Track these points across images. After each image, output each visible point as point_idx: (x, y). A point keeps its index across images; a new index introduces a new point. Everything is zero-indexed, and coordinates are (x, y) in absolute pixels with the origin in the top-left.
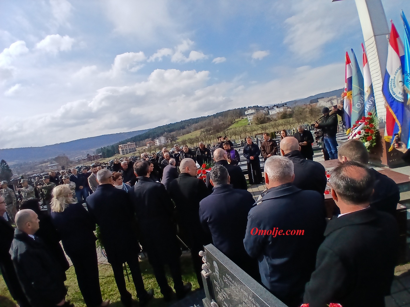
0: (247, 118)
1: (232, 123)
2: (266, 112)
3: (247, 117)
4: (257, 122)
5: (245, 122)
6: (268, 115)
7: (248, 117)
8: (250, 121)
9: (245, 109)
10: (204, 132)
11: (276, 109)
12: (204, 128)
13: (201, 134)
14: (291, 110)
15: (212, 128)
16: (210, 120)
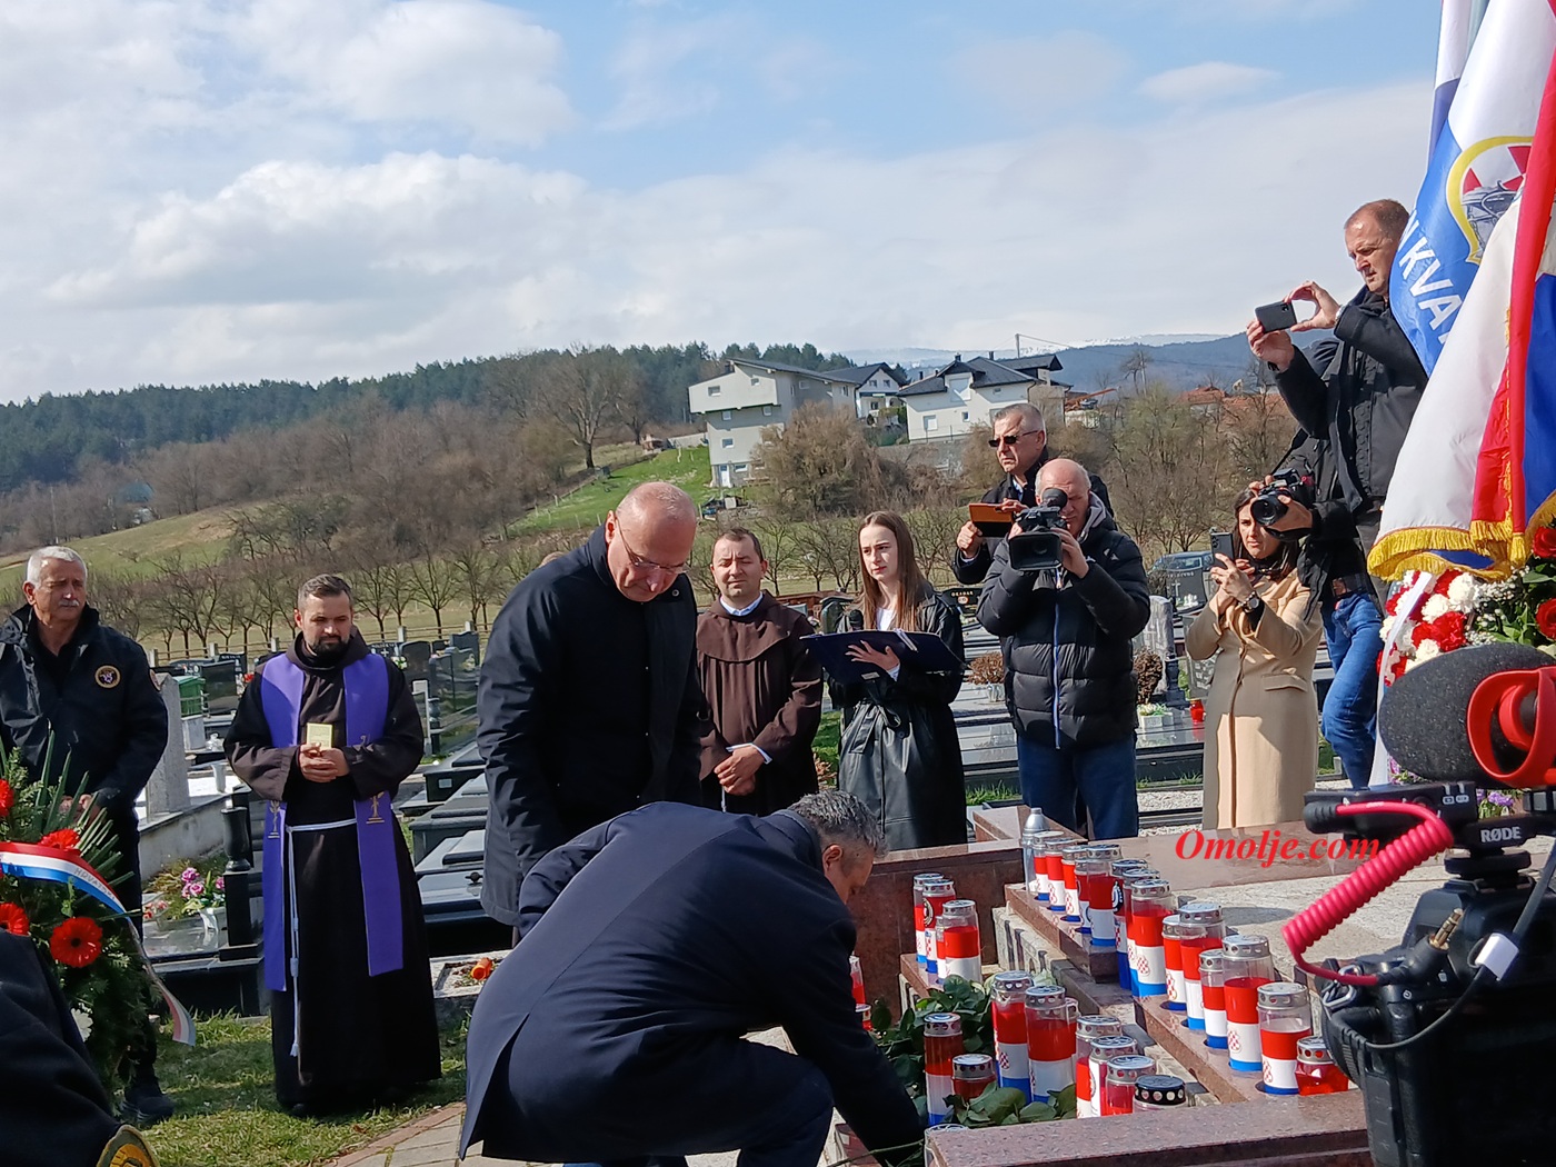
0: (703, 450)
1: (559, 481)
2: (875, 413)
3: (702, 435)
4: (790, 497)
6: (893, 443)
7: (715, 435)
8: (726, 475)
9: (693, 364)
10: (265, 532)
11: (967, 394)
12: (279, 493)
13: (239, 547)
14: (1092, 423)
15: (358, 502)
16: (343, 421)
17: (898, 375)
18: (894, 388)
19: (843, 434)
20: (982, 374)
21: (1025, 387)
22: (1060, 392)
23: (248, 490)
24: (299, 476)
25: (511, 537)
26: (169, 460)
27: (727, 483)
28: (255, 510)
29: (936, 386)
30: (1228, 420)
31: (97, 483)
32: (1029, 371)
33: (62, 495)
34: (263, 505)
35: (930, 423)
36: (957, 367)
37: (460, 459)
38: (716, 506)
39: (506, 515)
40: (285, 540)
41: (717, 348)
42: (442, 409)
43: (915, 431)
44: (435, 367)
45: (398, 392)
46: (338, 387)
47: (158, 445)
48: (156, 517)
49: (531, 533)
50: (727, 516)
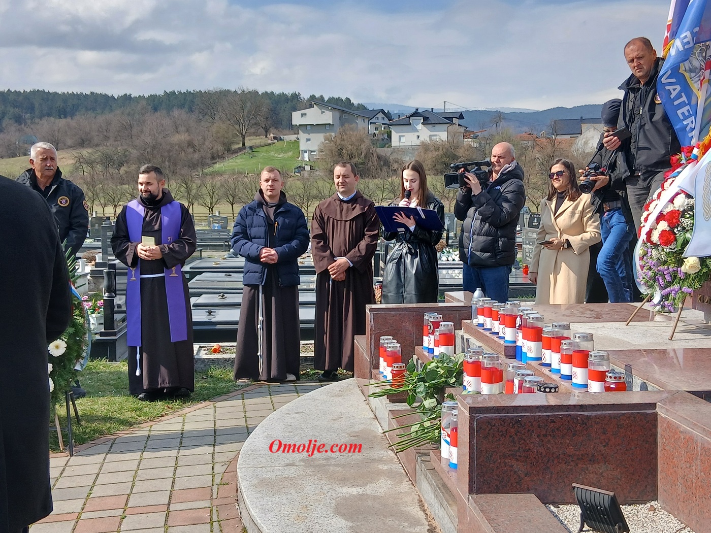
0: (297, 142)
1: (229, 151)
2: (377, 132)
3: (296, 136)
5: (286, 156)
6: (384, 146)
7: (302, 136)
8: (306, 155)
9: (294, 102)
10: (91, 163)
11: (420, 127)
12: (97, 145)
13: (77, 168)
14: (475, 145)
15: (134, 153)
16: (129, 114)
17: (388, 115)
18: (387, 121)
19: (362, 141)
20: (428, 118)
21: (446, 126)
22: (462, 130)
23: (82, 143)
24: (107, 138)
25: (205, 175)
27: (306, 159)
28: (85, 152)
29: (406, 120)
30: (537, 148)
31: (11, 133)
32: (449, 118)
34: (90, 150)
35: (402, 139)
36: (416, 114)
37: (183, 137)
38: (301, 169)
39: (203, 165)
40: (99, 168)
42: (176, 112)
43: (395, 142)
44: (173, 93)
45: (156, 103)
46: (127, 98)
47: (41, 118)
49: (214, 174)
50: (306, 174)
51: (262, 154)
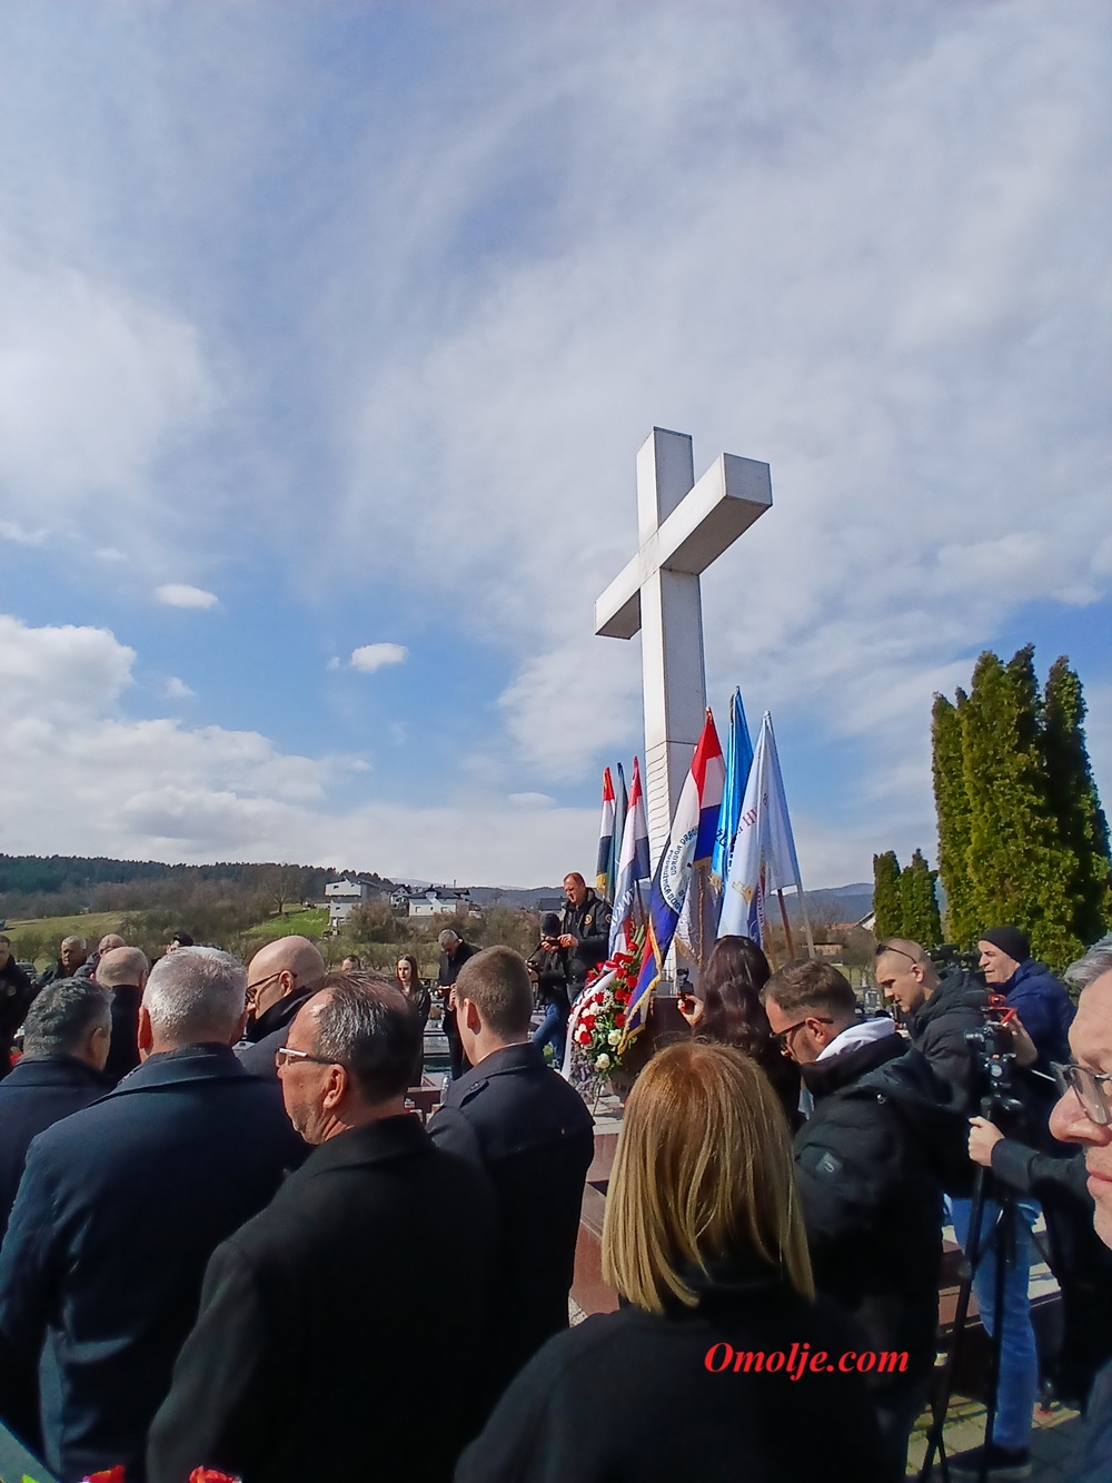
0: (328, 910)
1: (267, 916)
2: (397, 903)
3: (328, 904)
4: (359, 933)
5: (317, 922)
6: (402, 916)
7: (333, 905)
8: (335, 921)
11: (434, 900)
12: (147, 908)
13: (124, 929)
14: (479, 917)
15: (179, 915)
17: (408, 889)
18: (406, 894)
19: (384, 910)
20: (441, 893)
21: (455, 901)
22: (468, 903)
23: (132, 906)
24: (156, 902)
25: (241, 937)
26: (101, 889)
27: (335, 925)
28: (134, 914)
29: (423, 895)
30: (527, 922)
31: (68, 895)
32: (458, 894)
33: (52, 898)
34: (139, 913)
35: (418, 910)
36: (431, 889)
37: (226, 903)
38: (329, 933)
39: (242, 926)
40: (144, 928)
41: (339, 870)
42: (223, 882)
43: (412, 912)
44: (224, 864)
45: (206, 872)
46: (181, 866)
47: (99, 882)
48: (90, 912)
49: (249, 937)
50: (332, 938)
51: (296, 920)
